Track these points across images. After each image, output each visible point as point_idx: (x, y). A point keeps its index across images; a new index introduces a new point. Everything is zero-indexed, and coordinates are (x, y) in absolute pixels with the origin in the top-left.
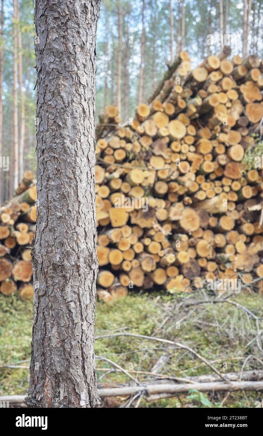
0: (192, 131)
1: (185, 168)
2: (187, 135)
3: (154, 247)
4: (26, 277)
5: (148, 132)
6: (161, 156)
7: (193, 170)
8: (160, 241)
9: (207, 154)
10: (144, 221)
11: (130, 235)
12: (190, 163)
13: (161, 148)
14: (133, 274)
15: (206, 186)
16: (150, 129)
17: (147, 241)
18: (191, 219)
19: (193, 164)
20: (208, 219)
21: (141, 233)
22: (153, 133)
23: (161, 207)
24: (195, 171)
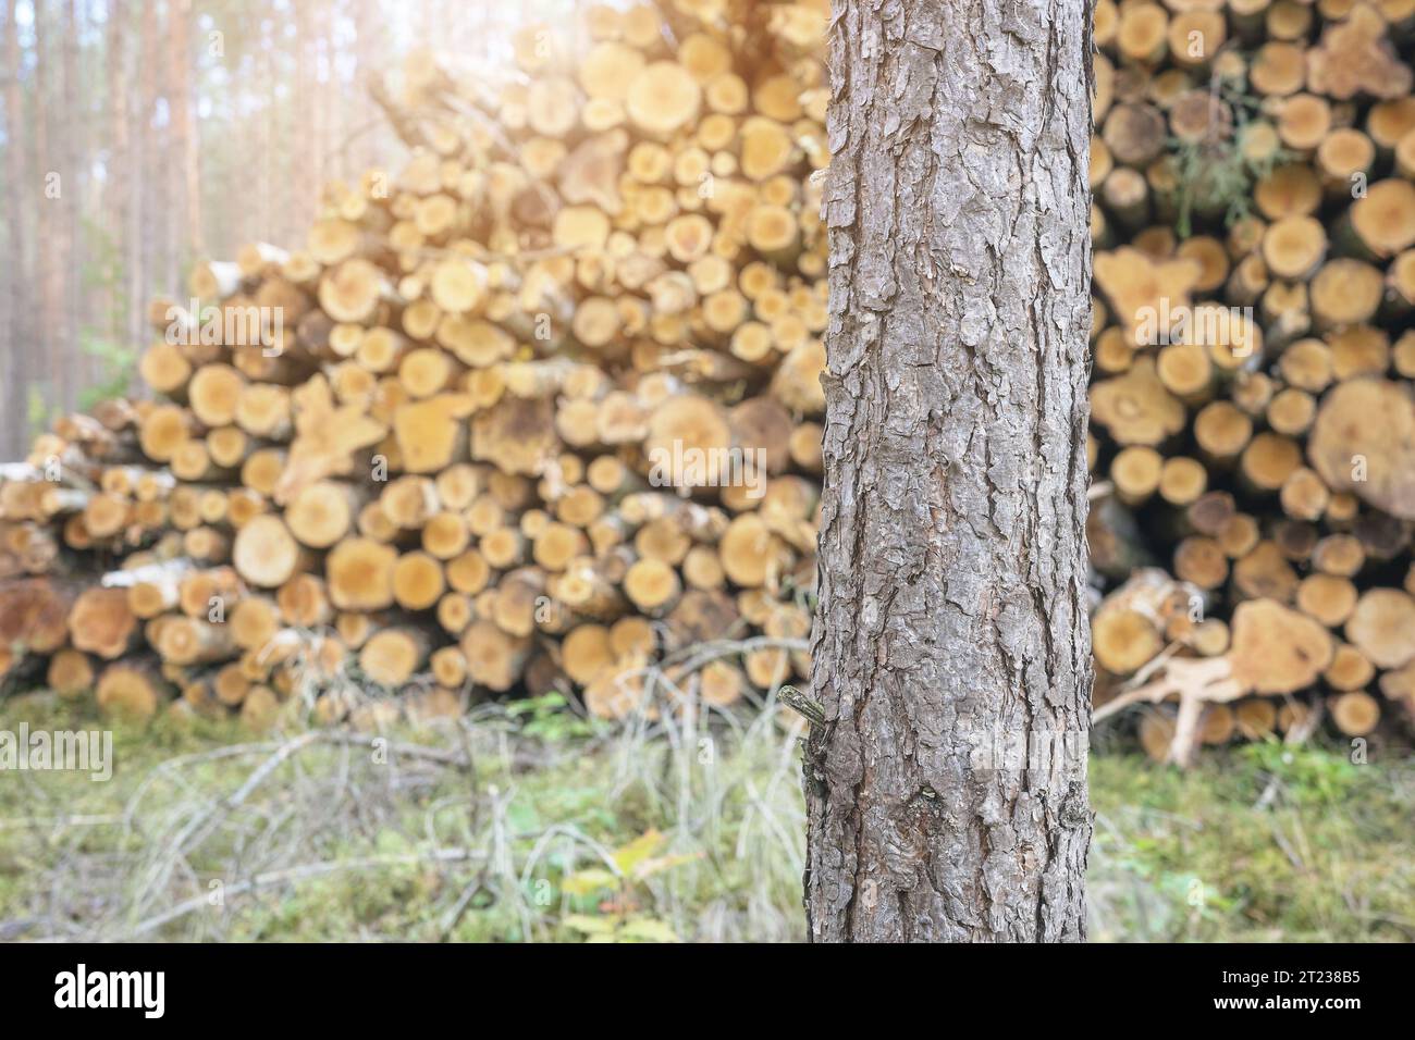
0: (728, 98)
1: (690, 241)
2: (705, 111)
3: (554, 545)
4: (112, 641)
5: (541, 124)
6: (590, 204)
7: (725, 246)
8: (580, 521)
9: (770, 178)
10: (515, 447)
11: (474, 501)
12: (714, 219)
13: (593, 174)
14: (477, 641)
15: (772, 305)
16: (550, 112)
17: (534, 524)
18: (692, 436)
19: (727, 224)
20: (787, 434)
21: (518, 495)
22: (561, 123)
23: (580, 395)
24: (732, 252)
